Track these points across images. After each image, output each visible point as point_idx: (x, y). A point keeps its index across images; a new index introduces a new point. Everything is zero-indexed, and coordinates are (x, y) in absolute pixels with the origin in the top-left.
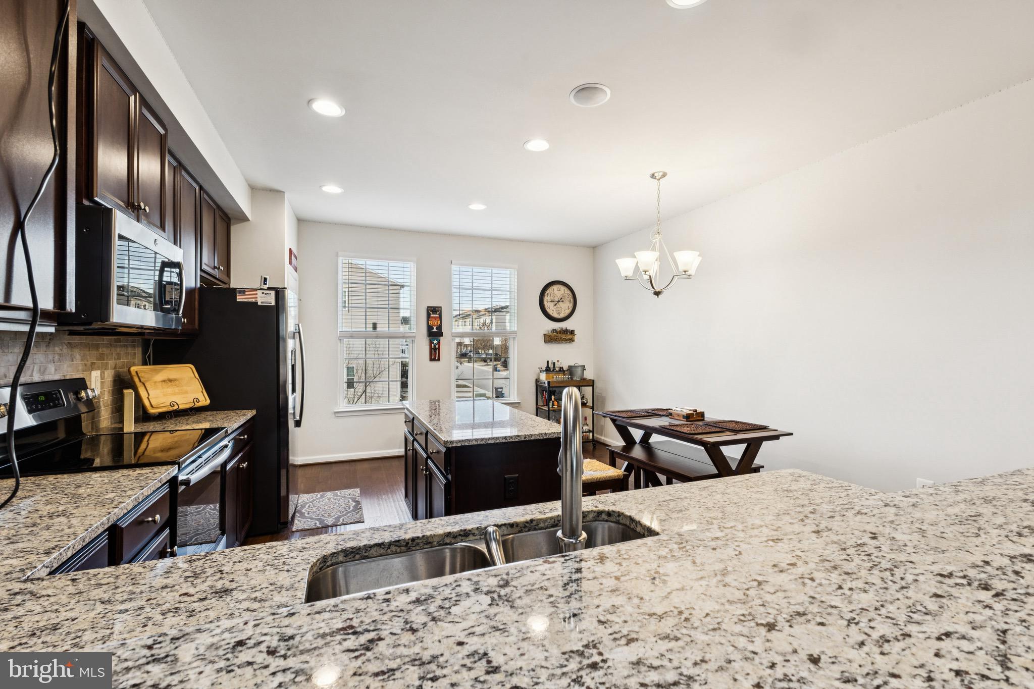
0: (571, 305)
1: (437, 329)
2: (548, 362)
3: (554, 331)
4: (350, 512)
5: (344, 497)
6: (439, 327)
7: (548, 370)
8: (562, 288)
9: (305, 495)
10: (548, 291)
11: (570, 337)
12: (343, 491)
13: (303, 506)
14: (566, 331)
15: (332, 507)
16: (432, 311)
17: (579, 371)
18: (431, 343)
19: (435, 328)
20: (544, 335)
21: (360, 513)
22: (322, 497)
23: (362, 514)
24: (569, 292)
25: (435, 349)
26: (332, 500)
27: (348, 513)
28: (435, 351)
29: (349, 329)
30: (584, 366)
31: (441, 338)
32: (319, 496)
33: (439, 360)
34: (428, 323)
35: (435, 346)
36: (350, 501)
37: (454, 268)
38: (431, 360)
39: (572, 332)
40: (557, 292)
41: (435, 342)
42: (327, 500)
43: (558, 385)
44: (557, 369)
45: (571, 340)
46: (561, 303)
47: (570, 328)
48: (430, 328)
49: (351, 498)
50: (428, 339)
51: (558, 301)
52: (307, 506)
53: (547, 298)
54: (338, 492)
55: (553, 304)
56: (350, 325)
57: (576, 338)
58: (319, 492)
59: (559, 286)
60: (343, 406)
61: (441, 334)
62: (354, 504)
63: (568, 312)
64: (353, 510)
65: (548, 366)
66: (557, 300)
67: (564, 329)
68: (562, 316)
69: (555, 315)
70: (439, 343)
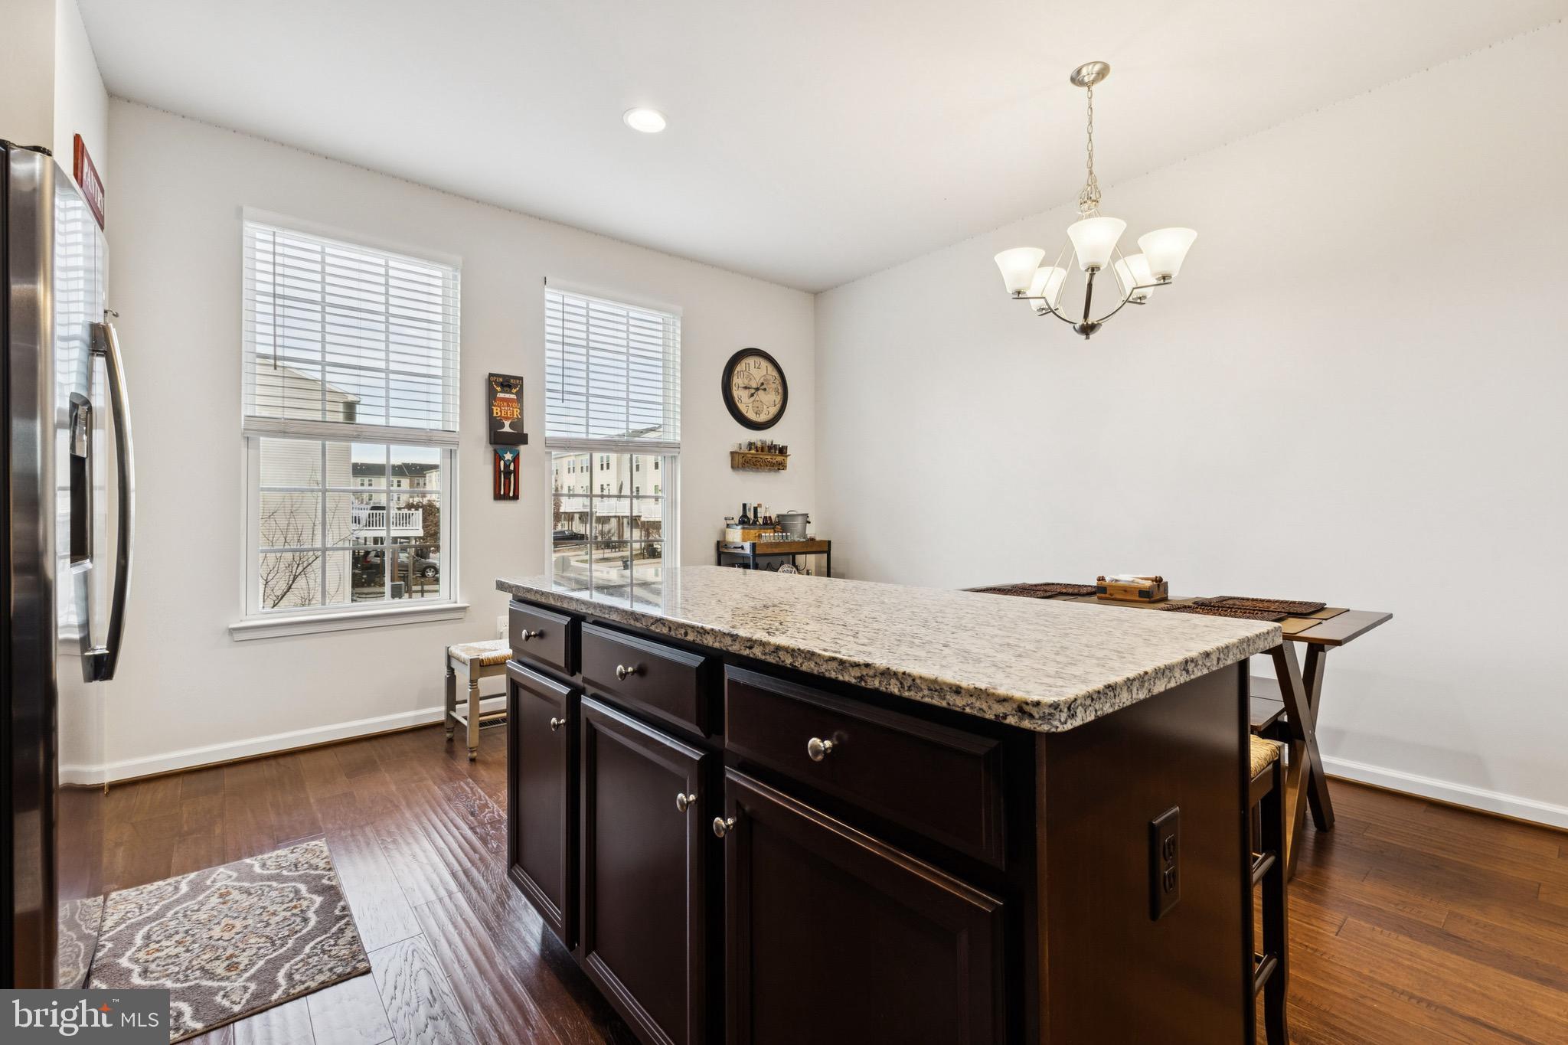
0: (778, 399)
1: (511, 426)
2: (744, 506)
3: (751, 445)
4: (311, 936)
5: (278, 878)
6: (517, 424)
7: (744, 521)
8: (764, 363)
9: (131, 893)
10: (740, 367)
11: (779, 459)
12: (271, 857)
13: (123, 942)
14: (772, 448)
15: (239, 924)
16: (502, 385)
17: (799, 522)
18: (497, 458)
19: (507, 423)
20: (732, 453)
21: (349, 934)
22: (196, 889)
23: (356, 939)
24: (775, 373)
25: (507, 473)
26: (235, 895)
27: (305, 940)
28: (507, 478)
29: (278, 413)
30: (806, 515)
31: (523, 449)
32: (184, 888)
33: (516, 497)
34: (490, 412)
35: (507, 466)
36: (303, 888)
37: (550, 294)
38: (498, 497)
39: (783, 451)
40: (754, 371)
41: (508, 456)
42: (215, 900)
43: (769, 551)
44: (761, 521)
45: (781, 466)
46: (761, 392)
47: (779, 442)
48: (494, 424)
49: (303, 879)
50: (490, 449)
51: (757, 389)
52: (139, 940)
53: (737, 381)
54: (254, 863)
55: (746, 393)
56: (279, 402)
57: (789, 461)
58: (183, 871)
59: (758, 360)
60: (257, 612)
61: (523, 439)
62: (318, 900)
63: (774, 411)
64: (321, 929)
65: (745, 515)
66: (754, 385)
67: (769, 443)
68: (763, 418)
69: (751, 415)
70: (516, 459)
